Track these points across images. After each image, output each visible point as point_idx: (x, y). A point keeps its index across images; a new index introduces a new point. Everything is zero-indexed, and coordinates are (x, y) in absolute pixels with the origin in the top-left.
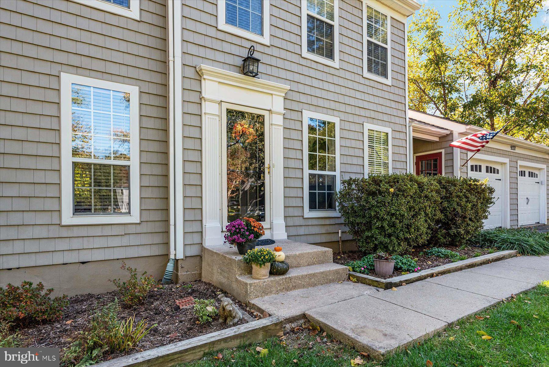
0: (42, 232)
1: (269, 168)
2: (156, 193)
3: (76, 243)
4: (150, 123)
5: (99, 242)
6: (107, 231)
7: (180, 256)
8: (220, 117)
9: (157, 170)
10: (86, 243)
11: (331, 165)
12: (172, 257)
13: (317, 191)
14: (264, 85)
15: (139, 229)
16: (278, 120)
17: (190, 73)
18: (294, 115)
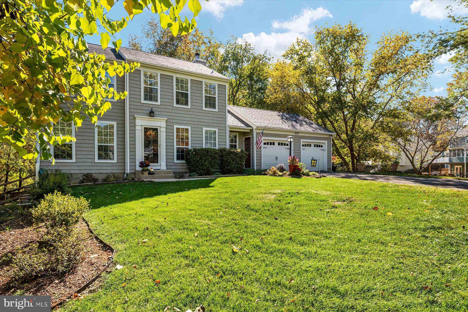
0: (89, 164)
1: (160, 146)
2: (121, 154)
3: (99, 168)
4: (120, 140)
5: (104, 168)
6: (103, 165)
7: (128, 172)
8: (142, 130)
9: (122, 147)
10: (102, 168)
11: (186, 143)
12: (126, 173)
13: (180, 153)
14: (157, 119)
15: (116, 165)
16: (164, 130)
17: (132, 117)
18: (170, 127)
